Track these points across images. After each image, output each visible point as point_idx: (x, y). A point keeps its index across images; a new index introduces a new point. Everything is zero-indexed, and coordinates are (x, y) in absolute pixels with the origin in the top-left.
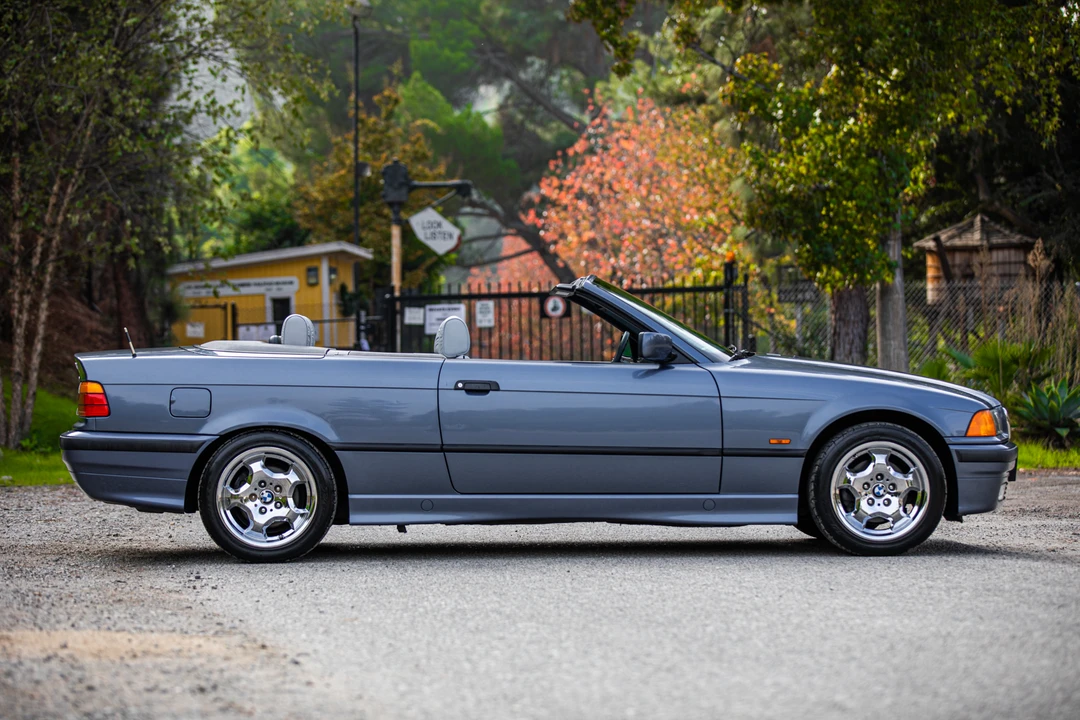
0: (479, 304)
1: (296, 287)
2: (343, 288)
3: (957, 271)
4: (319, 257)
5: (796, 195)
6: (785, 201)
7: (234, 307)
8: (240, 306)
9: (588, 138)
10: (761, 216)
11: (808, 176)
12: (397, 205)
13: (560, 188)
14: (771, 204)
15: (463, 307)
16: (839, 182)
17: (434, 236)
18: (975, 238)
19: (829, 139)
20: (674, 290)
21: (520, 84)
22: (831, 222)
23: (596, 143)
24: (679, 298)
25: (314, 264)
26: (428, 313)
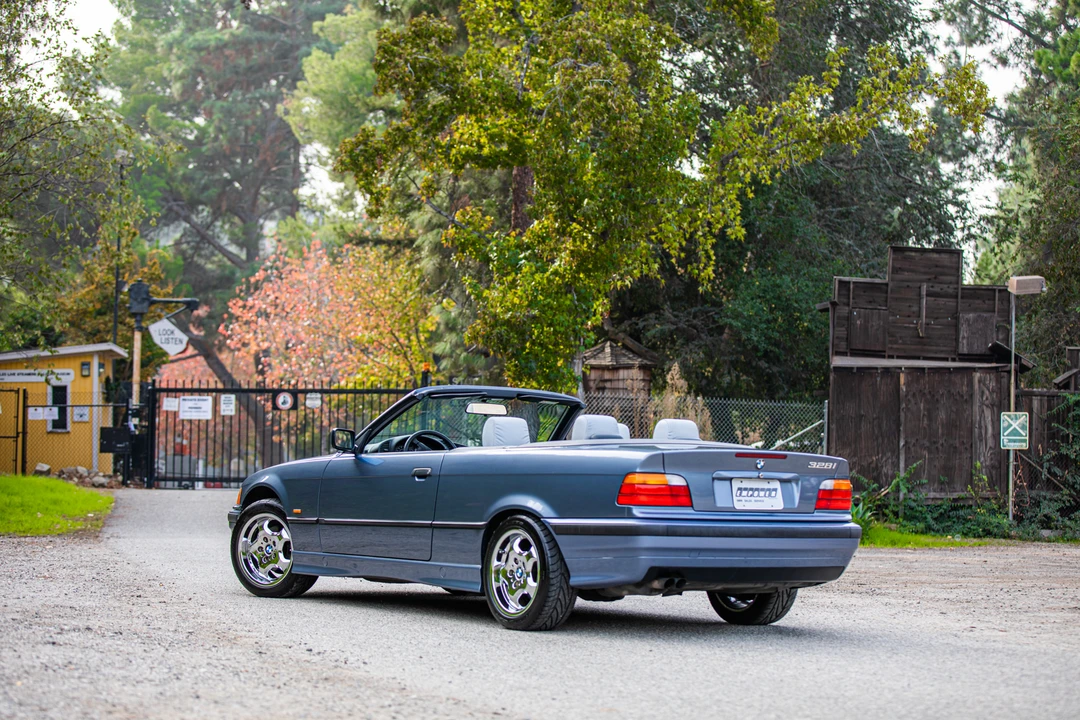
0: (223, 397)
1: (72, 377)
2: (108, 379)
3: (592, 384)
4: (91, 354)
5: (513, 320)
6: (502, 325)
7: (25, 391)
8: (29, 391)
9: (266, 270)
10: (483, 336)
11: (520, 306)
12: (139, 316)
13: (244, 307)
14: (493, 327)
15: (209, 399)
16: (543, 312)
17: (167, 341)
18: (606, 360)
19: (538, 277)
20: (340, 391)
21: (193, 226)
22: (533, 343)
23: (272, 273)
24: (343, 397)
25: (88, 360)
26: (182, 402)
